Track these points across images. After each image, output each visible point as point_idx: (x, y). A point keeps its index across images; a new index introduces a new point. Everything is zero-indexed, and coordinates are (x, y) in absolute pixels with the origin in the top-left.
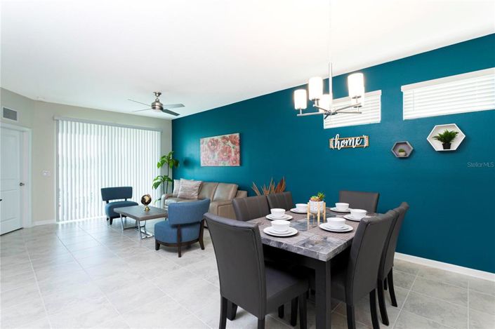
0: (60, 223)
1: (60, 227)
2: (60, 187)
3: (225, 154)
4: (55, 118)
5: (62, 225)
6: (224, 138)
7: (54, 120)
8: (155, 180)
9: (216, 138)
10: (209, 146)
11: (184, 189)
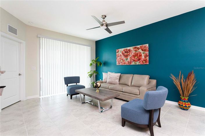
0: (41, 97)
1: (41, 99)
2: (41, 77)
3: (136, 57)
4: (38, 36)
5: (43, 98)
6: (136, 48)
7: (37, 37)
8: (88, 73)
9: (128, 48)
10: (123, 53)
11: (110, 78)
